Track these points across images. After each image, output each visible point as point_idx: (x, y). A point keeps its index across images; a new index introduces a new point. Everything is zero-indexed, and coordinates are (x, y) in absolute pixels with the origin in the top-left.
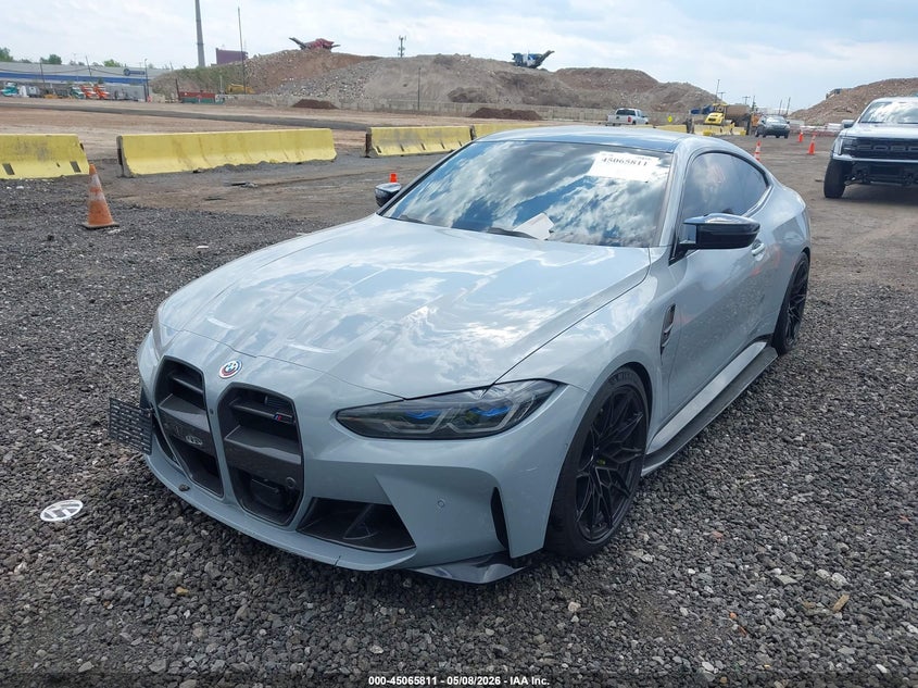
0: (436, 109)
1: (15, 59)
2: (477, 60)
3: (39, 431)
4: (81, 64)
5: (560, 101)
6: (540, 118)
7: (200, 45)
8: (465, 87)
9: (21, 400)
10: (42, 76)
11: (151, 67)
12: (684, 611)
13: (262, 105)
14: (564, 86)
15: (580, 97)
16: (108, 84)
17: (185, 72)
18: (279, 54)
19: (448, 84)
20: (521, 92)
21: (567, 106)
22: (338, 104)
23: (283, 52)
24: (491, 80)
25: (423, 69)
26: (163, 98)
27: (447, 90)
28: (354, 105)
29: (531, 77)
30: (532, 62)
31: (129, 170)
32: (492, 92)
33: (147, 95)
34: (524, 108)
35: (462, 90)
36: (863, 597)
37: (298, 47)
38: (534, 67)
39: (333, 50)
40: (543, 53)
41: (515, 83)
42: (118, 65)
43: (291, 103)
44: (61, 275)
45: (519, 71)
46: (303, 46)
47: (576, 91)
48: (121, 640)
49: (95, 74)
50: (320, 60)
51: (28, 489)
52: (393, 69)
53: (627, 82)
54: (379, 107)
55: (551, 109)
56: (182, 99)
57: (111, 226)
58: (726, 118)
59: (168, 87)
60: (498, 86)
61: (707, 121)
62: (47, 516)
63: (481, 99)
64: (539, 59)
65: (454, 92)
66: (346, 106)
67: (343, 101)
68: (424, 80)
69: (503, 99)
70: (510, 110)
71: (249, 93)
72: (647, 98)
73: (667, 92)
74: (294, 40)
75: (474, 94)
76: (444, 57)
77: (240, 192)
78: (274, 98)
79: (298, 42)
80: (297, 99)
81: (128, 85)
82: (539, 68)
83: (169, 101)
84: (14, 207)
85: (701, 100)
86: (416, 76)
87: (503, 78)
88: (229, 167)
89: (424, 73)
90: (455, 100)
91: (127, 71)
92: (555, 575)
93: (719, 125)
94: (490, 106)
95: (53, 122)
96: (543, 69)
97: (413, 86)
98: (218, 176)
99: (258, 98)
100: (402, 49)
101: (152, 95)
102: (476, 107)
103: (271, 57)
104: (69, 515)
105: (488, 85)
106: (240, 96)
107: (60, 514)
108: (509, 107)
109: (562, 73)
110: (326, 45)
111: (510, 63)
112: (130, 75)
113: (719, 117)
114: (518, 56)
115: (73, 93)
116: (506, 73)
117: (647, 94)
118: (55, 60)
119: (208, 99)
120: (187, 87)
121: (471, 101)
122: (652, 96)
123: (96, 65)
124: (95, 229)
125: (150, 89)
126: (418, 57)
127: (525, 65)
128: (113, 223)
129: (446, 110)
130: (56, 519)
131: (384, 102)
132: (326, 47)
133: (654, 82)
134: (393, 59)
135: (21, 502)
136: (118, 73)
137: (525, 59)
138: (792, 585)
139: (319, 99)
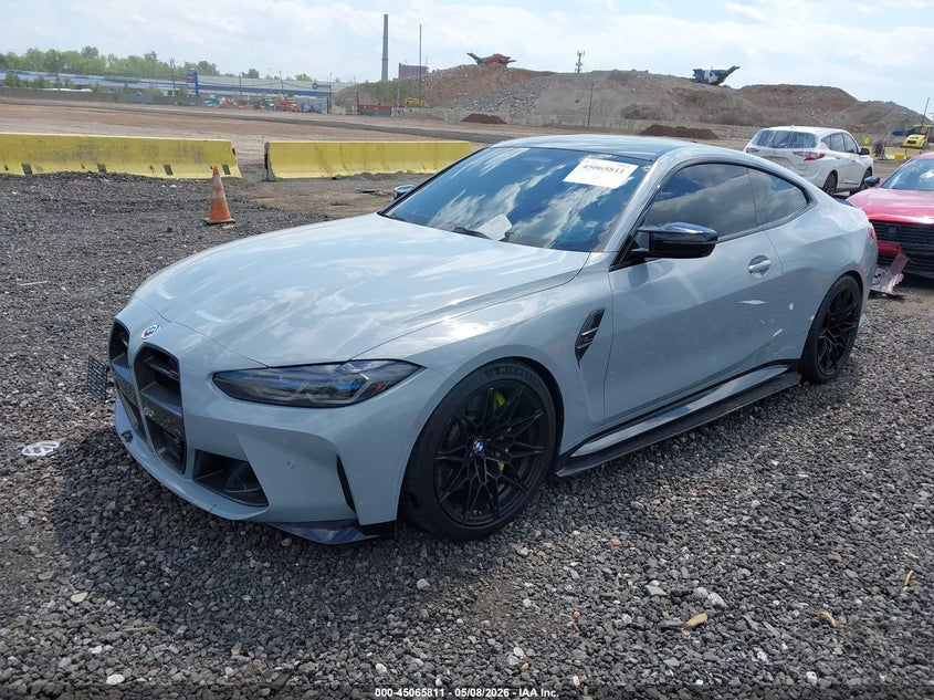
0: (607, 125)
1: (221, 73)
2: (655, 76)
3: (61, 384)
4: (276, 78)
5: (742, 119)
6: (716, 137)
7: (385, 60)
8: (638, 104)
9: (62, 360)
10: (241, 89)
11: (338, 81)
12: (527, 602)
13: (434, 118)
14: (748, 104)
15: (765, 116)
16: (297, 96)
17: (367, 86)
18: (456, 69)
19: (622, 100)
20: (699, 110)
21: (748, 125)
22: (508, 119)
23: (460, 67)
24: (667, 97)
25: (597, 85)
26: (344, 111)
27: (620, 107)
28: (524, 120)
29: (712, 94)
30: (714, 78)
31: (273, 174)
32: (667, 109)
33: (329, 107)
34: (700, 126)
35: (636, 106)
36: (730, 618)
37: (475, 63)
38: (715, 84)
39: (509, 65)
40: (727, 68)
41: (694, 100)
42: (309, 80)
43: (462, 117)
44: (160, 261)
45: (699, 87)
46: (479, 61)
47: (760, 109)
48: (29, 552)
49: (287, 88)
50: (495, 75)
51: (26, 428)
52: (566, 85)
53: (820, 100)
54: (548, 122)
55: (730, 128)
56: (362, 111)
57: (228, 223)
58: (929, 141)
59: (350, 99)
60: (675, 103)
61: (905, 144)
62: (27, 451)
63: (654, 116)
64: (722, 75)
65: (628, 109)
66: (516, 121)
67: (513, 117)
68: (597, 96)
69: (678, 117)
70: (684, 128)
71: (424, 107)
72: (842, 117)
73: (866, 111)
74: (471, 55)
75: (647, 112)
76: (620, 72)
77: (367, 198)
78: (446, 112)
79: (475, 57)
80: (469, 113)
81: (314, 98)
82: (721, 84)
83: (349, 113)
84: (159, 203)
85: (906, 121)
86: (589, 93)
87: (680, 95)
88: (367, 176)
89: (598, 89)
90: (627, 117)
91: (316, 85)
92: (424, 553)
93: (919, 148)
94: (663, 123)
95: (235, 130)
96: (725, 86)
97: (585, 102)
98: (353, 183)
99: (431, 112)
100: (579, 64)
101: (334, 107)
102: (648, 124)
103: (447, 71)
104: (44, 453)
105: (663, 102)
106: (415, 110)
107: (37, 450)
108: (684, 125)
109: (747, 90)
110: (501, 61)
111: (691, 80)
112: (317, 90)
113: (920, 139)
114: (699, 73)
115: (266, 104)
116: (684, 90)
117: (842, 113)
118: (253, 74)
119: (385, 111)
120: (366, 100)
121: (644, 118)
122: (848, 116)
123: (288, 79)
124: (213, 224)
125: (333, 102)
126: (593, 72)
127: (706, 81)
128: (231, 219)
129: (617, 126)
130: (32, 454)
131: (554, 118)
132: (500, 62)
133: (853, 100)
134: (567, 75)
135: (14, 438)
136: (308, 87)
137: (707, 76)
138: (660, 597)
139: (489, 114)
